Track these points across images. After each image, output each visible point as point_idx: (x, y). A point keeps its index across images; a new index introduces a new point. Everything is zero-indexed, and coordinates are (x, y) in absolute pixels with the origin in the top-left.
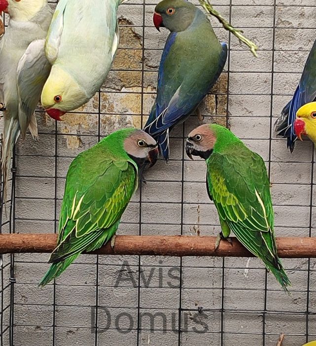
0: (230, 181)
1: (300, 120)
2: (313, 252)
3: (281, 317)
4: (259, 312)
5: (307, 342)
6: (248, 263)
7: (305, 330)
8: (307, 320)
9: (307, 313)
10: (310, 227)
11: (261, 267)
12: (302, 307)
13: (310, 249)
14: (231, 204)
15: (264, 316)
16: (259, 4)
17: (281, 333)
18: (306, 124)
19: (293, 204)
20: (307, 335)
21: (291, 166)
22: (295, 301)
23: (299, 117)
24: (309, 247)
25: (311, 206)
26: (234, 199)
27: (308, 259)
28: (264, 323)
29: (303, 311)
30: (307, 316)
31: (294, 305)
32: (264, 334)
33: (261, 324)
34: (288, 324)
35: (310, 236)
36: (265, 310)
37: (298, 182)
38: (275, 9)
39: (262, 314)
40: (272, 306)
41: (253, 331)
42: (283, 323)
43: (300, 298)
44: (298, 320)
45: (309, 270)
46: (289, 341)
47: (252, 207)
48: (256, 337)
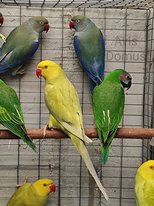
0: (2, 102)
1: (39, 69)
2: (40, 136)
3: (27, 168)
4: (16, 166)
5: (39, 179)
6: (10, 142)
7: (38, 174)
8: (39, 169)
9: (39, 166)
10: (40, 124)
11: (16, 144)
12: (36, 163)
13: (39, 134)
14: (3, 113)
15: (18, 168)
16: (13, 15)
17: (27, 176)
18: (42, 71)
19: (31, 113)
20: (39, 176)
21: (30, 94)
22: (33, 160)
23: (39, 67)
24: (38, 134)
25: (40, 114)
26: (4, 110)
27: (39, 139)
28: (18, 171)
29: (37, 165)
30: (39, 168)
31: (33, 162)
32: (18, 177)
33: (17, 172)
34: (30, 172)
35: (40, 128)
36: (19, 165)
37: (34, 102)
38: (21, 18)
39: (17, 167)
40: (22, 163)
41: (13, 175)
42: (27, 171)
43: (35, 159)
44: (35, 169)
45: (40, 145)
46: (31, 179)
47: (13, 114)
48: (15, 178)
